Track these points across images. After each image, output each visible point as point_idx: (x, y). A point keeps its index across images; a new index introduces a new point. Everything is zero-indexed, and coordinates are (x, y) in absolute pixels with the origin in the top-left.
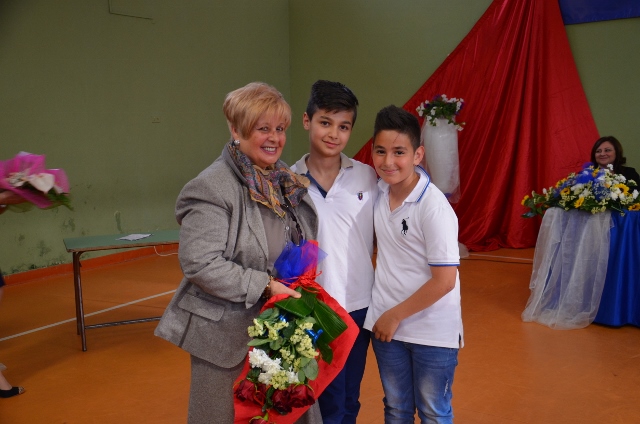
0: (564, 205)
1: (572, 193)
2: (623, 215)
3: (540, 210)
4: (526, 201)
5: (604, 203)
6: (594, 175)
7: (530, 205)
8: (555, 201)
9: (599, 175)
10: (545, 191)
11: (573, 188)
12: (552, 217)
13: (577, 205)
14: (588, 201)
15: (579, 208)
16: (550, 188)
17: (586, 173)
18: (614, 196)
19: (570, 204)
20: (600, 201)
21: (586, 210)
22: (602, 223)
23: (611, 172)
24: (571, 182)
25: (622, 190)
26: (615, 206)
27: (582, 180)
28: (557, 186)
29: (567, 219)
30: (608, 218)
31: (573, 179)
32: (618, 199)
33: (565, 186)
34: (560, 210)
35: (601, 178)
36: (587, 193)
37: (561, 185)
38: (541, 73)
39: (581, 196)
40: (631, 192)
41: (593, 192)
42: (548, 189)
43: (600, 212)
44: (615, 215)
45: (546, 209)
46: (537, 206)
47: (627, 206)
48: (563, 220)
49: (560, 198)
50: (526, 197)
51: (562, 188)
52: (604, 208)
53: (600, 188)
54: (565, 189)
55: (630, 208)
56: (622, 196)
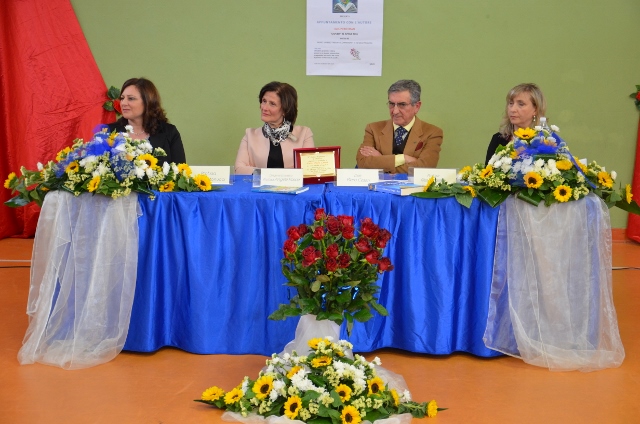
0: (72, 188)
1: (82, 170)
2: (153, 198)
3: (35, 196)
4: (12, 182)
5: (128, 183)
6: (110, 142)
7: (18, 187)
8: (58, 182)
9: (117, 142)
10: (40, 166)
11: (82, 163)
12: (55, 205)
13: (91, 189)
14: (105, 181)
15: (94, 192)
16: (50, 163)
17: (99, 140)
18: (140, 173)
19: (81, 187)
20: (122, 180)
21: (106, 192)
22: (126, 211)
24: (79, 152)
25: (148, 163)
26: (142, 186)
27: (95, 150)
28: (58, 158)
29: (78, 208)
30: (134, 203)
31: (82, 148)
32: (146, 177)
33: (71, 159)
34: (67, 195)
35: (120, 148)
36: (103, 169)
37: (65, 157)
39: (96, 175)
40: (160, 164)
41: (112, 167)
42: (45, 163)
43: (122, 195)
44: (143, 199)
45: (45, 193)
46: (31, 189)
47: (157, 187)
48: (72, 210)
49: (65, 177)
50: (12, 176)
51: (68, 163)
52: (128, 191)
53: (120, 163)
54: (72, 164)
55: (162, 189)
56: (150, 172)
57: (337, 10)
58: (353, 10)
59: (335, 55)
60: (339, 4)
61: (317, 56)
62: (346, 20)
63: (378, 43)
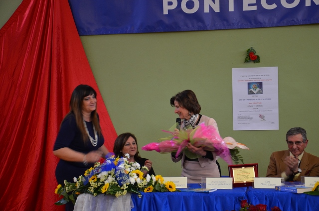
0: (92, 191)
1: (98, 180)
2: (140, 196)
3: (71, 197)
4: (59, 190)
5: (125, 187)
6: (115, 163)
7: (63, 193)
8: (85, 188)
9: (119, 163)
10: (75, 179)
11: (99, 176)
12: (82, 202)
13: (103, 191)
14: (112, 186)
15: (105, 193)
16: (80, 177)
17: (109, 162)
18: (132, 180)
19: (97, 190)
20: (122, 185)
21: (111, 194)
22: (124, 205)
23: (128, 159)
24: (97, 170)
25: (138, 175)
26: (133, 189)
27: (107, 168)
28: (86, 174)
29: (96, 204)
30: (129, 200)
31: (99, 167)
32: (136, 183)
33: (93, 174)
34: (90, 196)
35: (121, 166)
36: (111, 179)
37: (89, 173)
38: (63, 76)
39: (107, 183)
41: (116, 178)
42: (78, 177)
43: (122, 195)
44: (134, 197)
45: (78, 195)
46: (70, 193)
47: (143, 189)
48: (92, 205)
49: (89, 185)
50: (59, 186)
51: (90, 177)
52: (125, 191)
53: (121, 175)
54: (93, 177)
55: (145, 190)
56: (139, 180)
57: (250, 93)
58: (260, 93)
59: (250, 118)
60: (252, 90)
61: (239, 119)
62: (256, 98)
63: (276, 111)
